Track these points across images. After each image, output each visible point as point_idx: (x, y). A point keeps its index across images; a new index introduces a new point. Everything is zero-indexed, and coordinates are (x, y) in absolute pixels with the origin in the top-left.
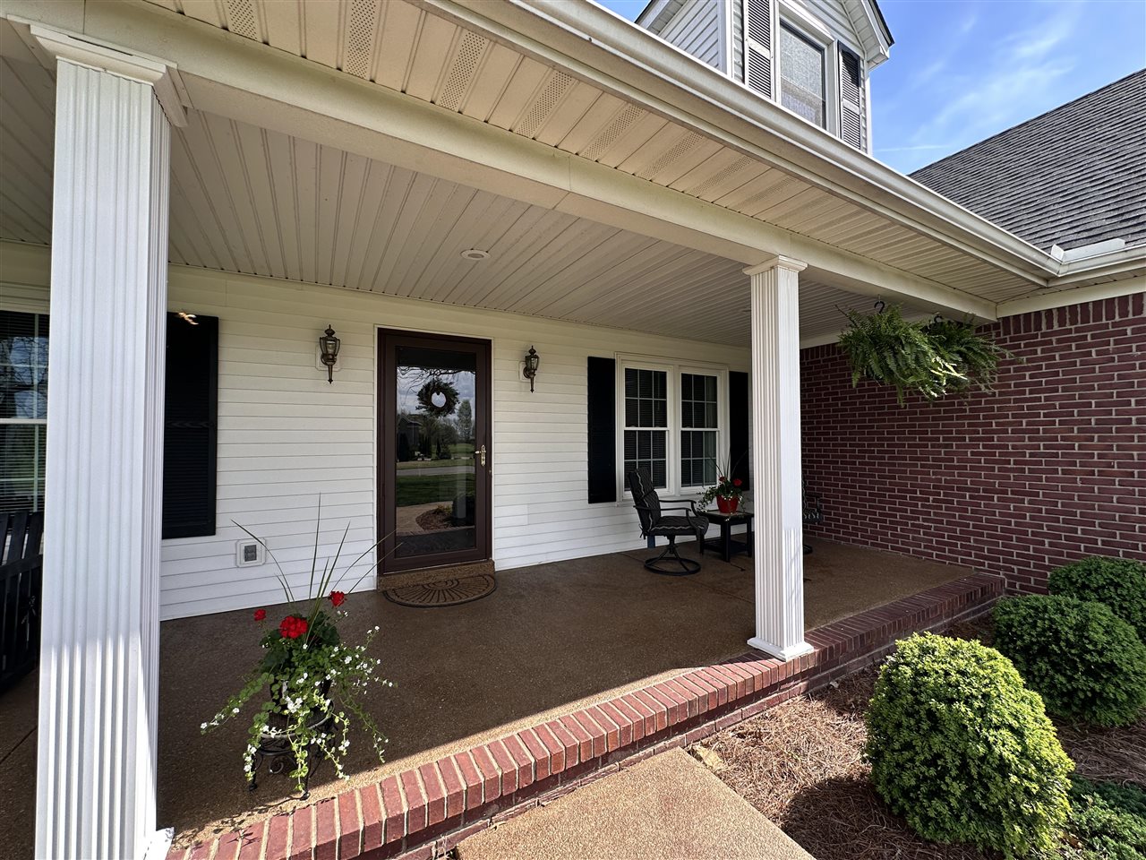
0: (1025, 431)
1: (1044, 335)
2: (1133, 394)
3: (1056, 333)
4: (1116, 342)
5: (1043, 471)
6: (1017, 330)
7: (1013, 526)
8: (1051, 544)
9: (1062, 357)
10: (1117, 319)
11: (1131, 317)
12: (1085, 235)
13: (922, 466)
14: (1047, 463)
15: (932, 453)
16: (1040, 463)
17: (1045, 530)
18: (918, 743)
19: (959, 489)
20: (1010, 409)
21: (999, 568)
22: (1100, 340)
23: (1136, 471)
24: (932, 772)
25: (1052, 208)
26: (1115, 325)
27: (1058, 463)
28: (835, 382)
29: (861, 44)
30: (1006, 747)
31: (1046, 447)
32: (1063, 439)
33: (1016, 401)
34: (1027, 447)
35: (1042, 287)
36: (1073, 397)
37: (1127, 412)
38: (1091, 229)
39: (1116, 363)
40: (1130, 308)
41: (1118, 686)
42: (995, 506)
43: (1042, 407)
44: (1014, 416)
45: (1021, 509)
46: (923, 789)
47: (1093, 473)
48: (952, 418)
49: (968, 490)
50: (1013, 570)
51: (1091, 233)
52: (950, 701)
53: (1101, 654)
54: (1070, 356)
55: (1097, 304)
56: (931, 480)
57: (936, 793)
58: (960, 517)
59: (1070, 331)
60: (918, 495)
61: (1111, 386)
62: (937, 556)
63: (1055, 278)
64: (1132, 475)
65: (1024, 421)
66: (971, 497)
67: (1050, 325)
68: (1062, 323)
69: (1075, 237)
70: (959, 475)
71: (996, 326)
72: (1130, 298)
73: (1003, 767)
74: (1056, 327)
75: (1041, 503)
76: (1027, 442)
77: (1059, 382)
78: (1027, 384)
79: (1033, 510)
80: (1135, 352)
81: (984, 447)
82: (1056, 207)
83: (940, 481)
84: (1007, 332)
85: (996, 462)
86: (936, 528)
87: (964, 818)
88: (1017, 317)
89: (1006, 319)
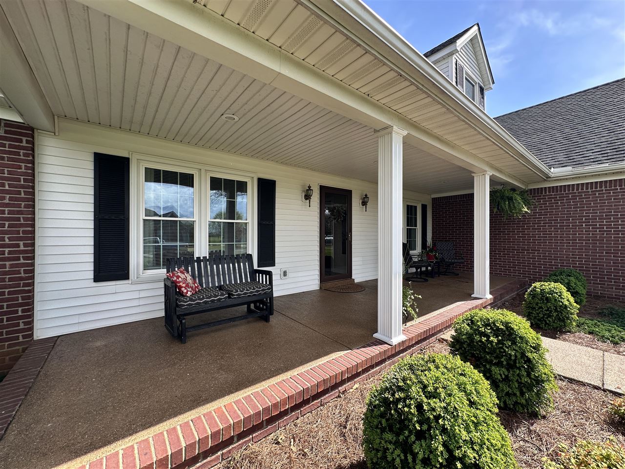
0: (536, 229)
1: (543, 196)
2: (571, 217)
3: (548, 195)
4: (566, 200)
5: (542, 243)
6: (535, 194)
7: (531, 262)
8: (544, 267)
9: (549, 204)
10: (567, 192)
11: (571, 191)
12: (558, 163)
13: (499, 242)
14: (543, 240)
15: (503, 237)
16: (541, 240)
17: (542, 262)
18: (543, 307)
19: (512, 249)
20: (532, 221)
21: (526, 277)
22: (562, 198)
23: (571, 242)
24: (548, 312)
25: (544, 150)
26: (566, 194)
27: (547, 240)
28: (464, 209)
29: (483, 83)
30: (567, 303)
31: (543, 234)
32: (549, 231)
33: (533, 218)
34: (537, 234)
35: (545, 180)
36: (552, 217)
37: (568, 223)
38: (559, 161)
39: (566, 206)
40: (571, 189)
41: (578, 298)
42: (525, 255)
43: (542, 221)
44: (533, 223)
45: (534, 256)
46: (545, 317)
47: (558, 243)
48: (510, 224)
49: (515, 250)
50: (531, 277)
51: (560, 162)
52: (552, 294)
53: (574, 290)
54: (551, 203)
55: (561, 186)
56: (502, 247)
57: (549, 316)
58: (513, 260)
59: (552, 195)
60: (497, 252)
61: (565, 214)
62: (504, 274)
63: (550, 177)
64: (570, 243)
65: (536, 225)
66: (517, 252)
67: (546, 193)
68: (549, 192)
69: (555, 163)
70: (513, 244)
71: (527, 191)
72: (571, 186)
73: (566, 307)
74: (547, 194)
75: (541, 253)
76: (537, 233)
77: (548, 212)
78: (537, 213)
79: (538, 256)
80: (572, 203)
81: (522, 234)
82: (545, 150)
83: (505, 247)
84: (531, 194)
85: (526, 240)
86: (503, 264)
87: (556, 322)
88: (534, 189)
89: (531, 190)
